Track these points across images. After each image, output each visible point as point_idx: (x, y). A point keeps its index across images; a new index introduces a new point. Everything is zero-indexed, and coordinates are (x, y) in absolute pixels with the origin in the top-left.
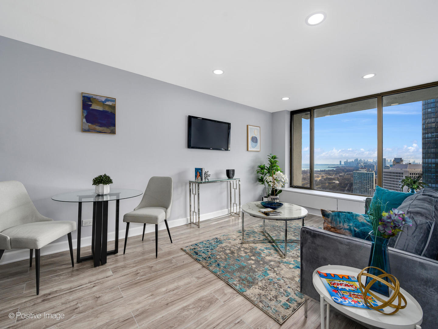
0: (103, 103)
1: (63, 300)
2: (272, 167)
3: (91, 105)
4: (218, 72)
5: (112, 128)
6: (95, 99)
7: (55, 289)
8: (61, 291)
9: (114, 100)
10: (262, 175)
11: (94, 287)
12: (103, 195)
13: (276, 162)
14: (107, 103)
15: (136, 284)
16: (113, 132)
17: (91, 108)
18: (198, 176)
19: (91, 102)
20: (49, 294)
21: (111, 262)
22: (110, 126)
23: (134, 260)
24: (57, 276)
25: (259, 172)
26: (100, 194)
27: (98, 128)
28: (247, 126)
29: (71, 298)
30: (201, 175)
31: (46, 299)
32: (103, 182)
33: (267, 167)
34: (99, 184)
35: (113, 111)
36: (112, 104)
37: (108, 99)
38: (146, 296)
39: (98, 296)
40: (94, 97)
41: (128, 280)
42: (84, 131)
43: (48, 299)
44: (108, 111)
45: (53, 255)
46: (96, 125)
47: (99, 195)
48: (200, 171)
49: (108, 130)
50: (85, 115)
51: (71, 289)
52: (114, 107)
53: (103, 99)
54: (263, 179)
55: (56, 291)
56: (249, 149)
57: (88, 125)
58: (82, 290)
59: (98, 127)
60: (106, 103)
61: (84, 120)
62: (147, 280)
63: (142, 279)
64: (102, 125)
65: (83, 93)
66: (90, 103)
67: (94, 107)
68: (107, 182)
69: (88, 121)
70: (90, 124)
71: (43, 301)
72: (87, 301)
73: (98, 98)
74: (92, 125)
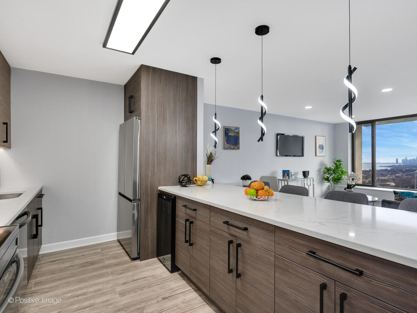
0: (234, 131)
2: (337, 169)
3: (228, 133)
4: (308, 107)
5: (238, 145)
9: (238, 128)
10: (328, 175)
13: (340, 165)
14: (236, 131)
16: (238, 148)
17: (229, 135)
18: (286, 176)
19: (228, 131)
25: (326, 172)
27: (232, 147)
28: (316, 137)
30: (288, 175)
32: (246, 179)
33: (333, 169)
36: (238, 131)
37: (236, 128)
42: (225, 149)
44: (237, 136)
46: (231, 145)
48: (288, 172)
49: (236, 147)
50: (226, 139)
52: (238, 133)
53: (234, 129)
54: (329, 178)
56: (317, 155)
57: (227, 146)
65: (225, 126)
67: (231, 134)
69: (227, 143)
73: (231, 128)
74: (229, 145)
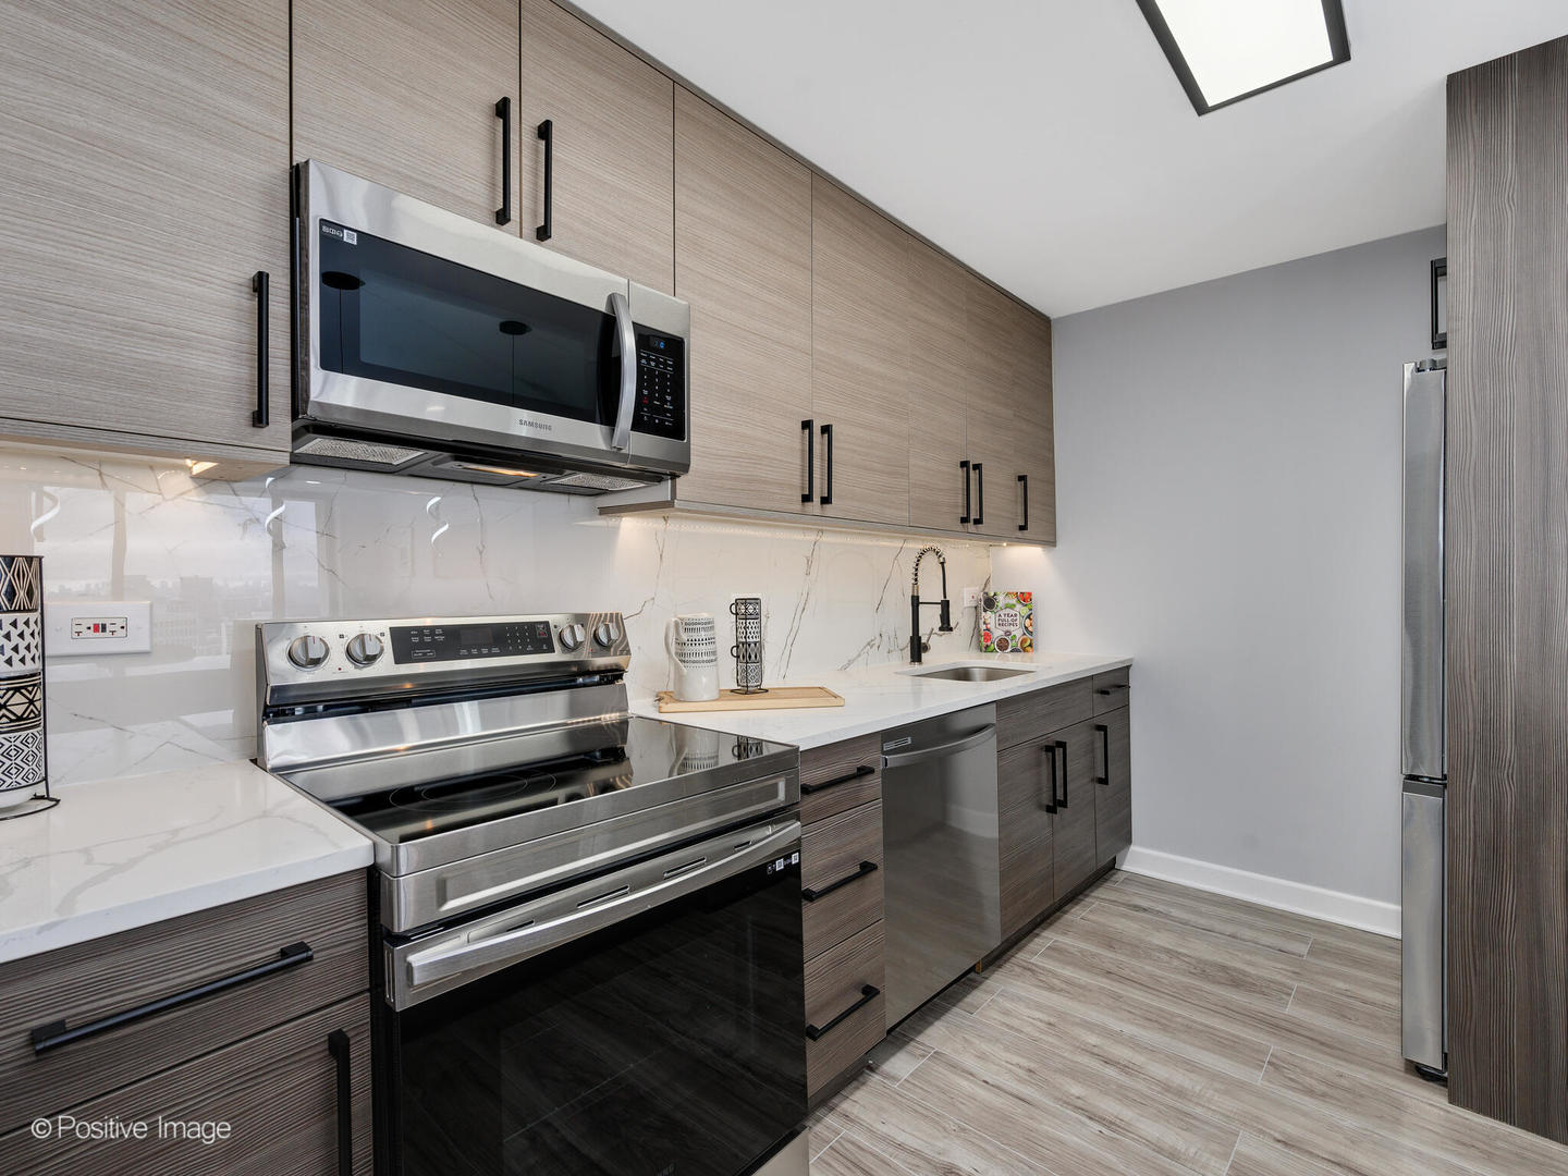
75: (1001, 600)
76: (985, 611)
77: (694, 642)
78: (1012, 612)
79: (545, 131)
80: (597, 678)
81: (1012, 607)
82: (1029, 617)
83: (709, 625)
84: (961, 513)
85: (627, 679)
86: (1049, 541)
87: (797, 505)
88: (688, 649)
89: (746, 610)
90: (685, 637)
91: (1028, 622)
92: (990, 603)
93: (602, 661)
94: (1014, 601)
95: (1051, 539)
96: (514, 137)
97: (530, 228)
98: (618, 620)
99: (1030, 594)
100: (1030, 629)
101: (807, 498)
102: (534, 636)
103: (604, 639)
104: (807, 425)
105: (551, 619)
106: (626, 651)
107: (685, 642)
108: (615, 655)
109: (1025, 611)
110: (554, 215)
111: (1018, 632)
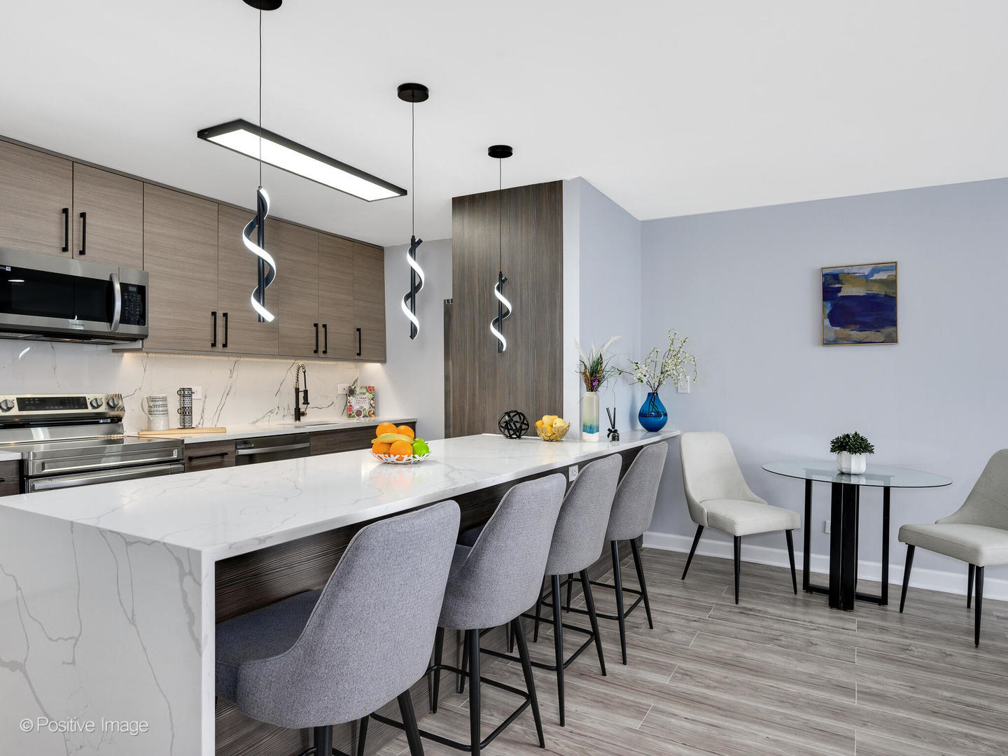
0: (866, 279)
1: (764, 624)
3: (839, 290)
5: (889, 330)
6: (848, 273)
7: (759, 608)
8: (766, 612)
9: (892, 267)
11: (815, 630)
12: (849, 474)
14: (876, 277)
15: (892, 660)
16: (892, 339)
17: (840, 294)
19: (840, 282)
20: (751, 610)
21: (864, 613)
22: (883, 327)
23: (917, 629)
24: (768, 595)
26: (844, 471)
27: (856, 334)
29: (776, 626)
31: (745, 612)
32: (848, 447)
34: (841, 450)
35: (890, 292)
36: (889, 276)
37: (877, 268)
38: (899, 682)
39: (814, 642)
40: (846, 271)
41: (880, 649)
42: (827, 343)
43: (748, 614)
44: (879, 294)
45: (773, 568)
46: (849, 328)
47: (842, 474)
49: (879, 336)
50: (827, 311)
51: (780, 617)
52: (892, 283)
53: (866, 271)
55: (760, 610)
57: (833, 332)
58: (795, 625)
59: (855, 332)
60: (873, 276)
61: (827, 322)
62: (919, 666)
63: (910, 660)
64: (864, 327)
65: (823, 268)
66: (837, 286)
67: (847, 290)
68: (858, 448)
69: (834, 322)
70: (838, 328)
71: (742, 613)
72: (795, 639)
73: (854, 270)
74: (842, 329)
75: (358, 390)
76: (349, 396)
77: (155, 406)
78: (364, 396)
79: (83, 215)
80: (109, 420)
81: (364, 394)
82: (372, 399)
83: (165, 399)
84: (314, 348)
85: (124, 421)
86: (382, 360)
87: (209, 348)
88: (153, 409)
89: (185, 394)
90: (151, 404)
91: (372, 402)
92: (351, 392)
93: (113, 413)
94: (365, 391)
95: (383, 359)
96: (70, 219)
97: (76, 251)
98: (120, 397)
99: (373, 387)
100: (373, 405)
101: (214, 345)
102: (80, 402)
103: (112, 404)
104: (214, 314)
105: (87, 396)
106: (123, 409)
107: (153, 406)
108: (118, 410)
109: (371, 396)
110: (87, 244)
111: (367, 407)
